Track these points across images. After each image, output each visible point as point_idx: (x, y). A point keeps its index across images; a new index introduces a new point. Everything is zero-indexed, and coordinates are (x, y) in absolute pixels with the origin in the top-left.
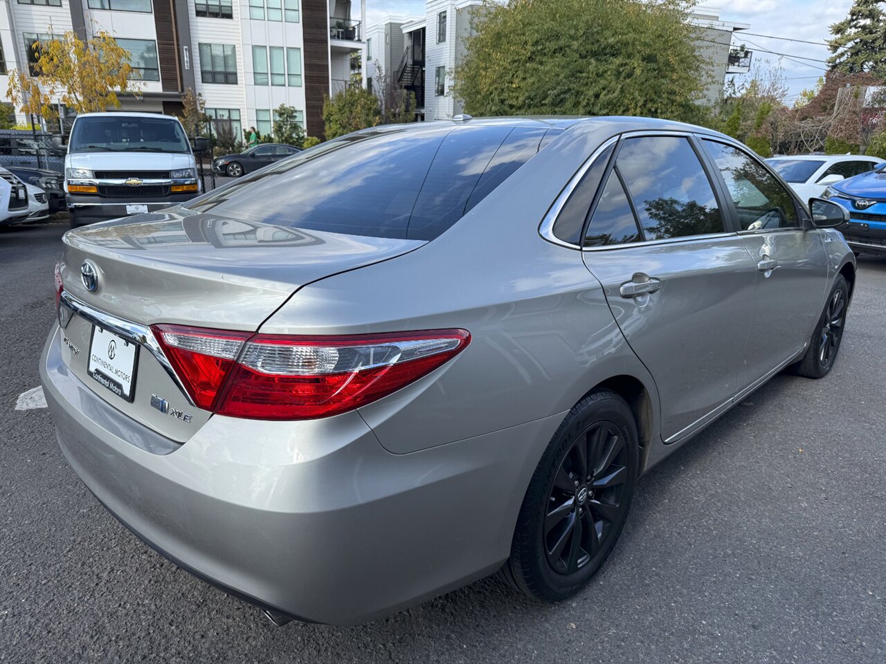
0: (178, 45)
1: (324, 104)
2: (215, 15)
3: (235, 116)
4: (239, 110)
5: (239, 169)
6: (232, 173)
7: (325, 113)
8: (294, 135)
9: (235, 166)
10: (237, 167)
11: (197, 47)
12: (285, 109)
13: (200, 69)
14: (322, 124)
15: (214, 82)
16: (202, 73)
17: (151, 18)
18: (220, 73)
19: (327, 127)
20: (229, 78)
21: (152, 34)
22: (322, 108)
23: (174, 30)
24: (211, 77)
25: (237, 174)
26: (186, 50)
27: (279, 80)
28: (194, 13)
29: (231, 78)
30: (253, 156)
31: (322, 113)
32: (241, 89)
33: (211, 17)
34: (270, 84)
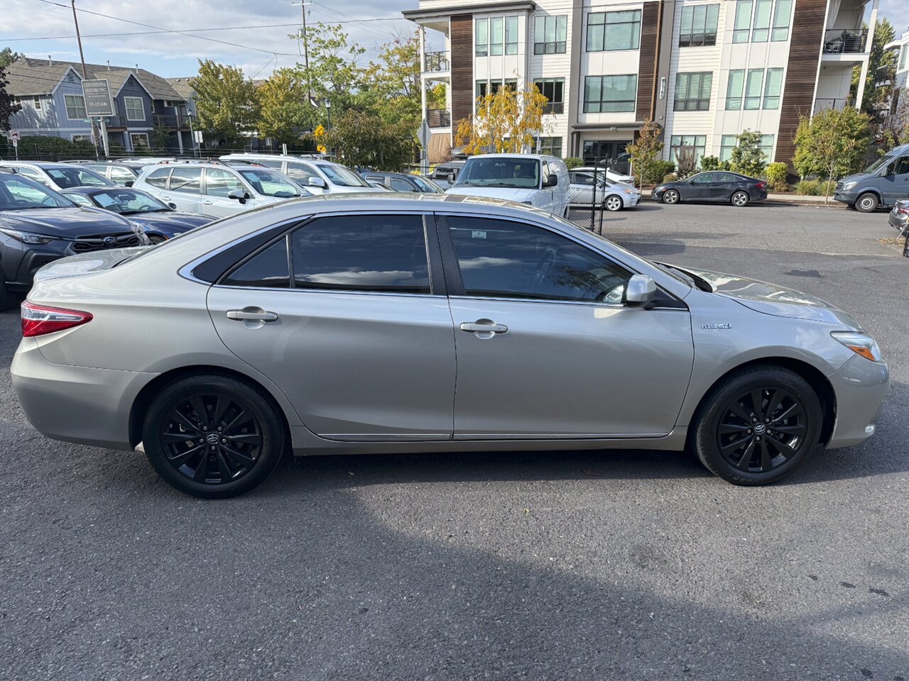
0: (657, 77)
1: (799, 127)
2: (698, 44)
3: (701, 142)
4: (706, 136)
5: (675, 196)
6: (667, 200)
7: (798, 136)
8: (752, 161)
9: (672, 193)
10: (674, 195)
11: (675, 77)
12: (748, 134)
13: (673, 98)
14: (793, 148)
15: (686, 109)
16: (675, 101)
17: (636, 55)
18: (693, 100)
19: (797, 152)
20: (701, 104)
21: (635, 69)
22: (795, 131)
23: (656, 63)
24: (684, 105)
25: (673, 201)
26: (663, 80)
27: (752, 103)
28: (678, 44)
29: (703, 105)
30: (692, 183)
31: (794, 136)
32: (711, 115)
33: (694, 46)
34: (742, 108)
